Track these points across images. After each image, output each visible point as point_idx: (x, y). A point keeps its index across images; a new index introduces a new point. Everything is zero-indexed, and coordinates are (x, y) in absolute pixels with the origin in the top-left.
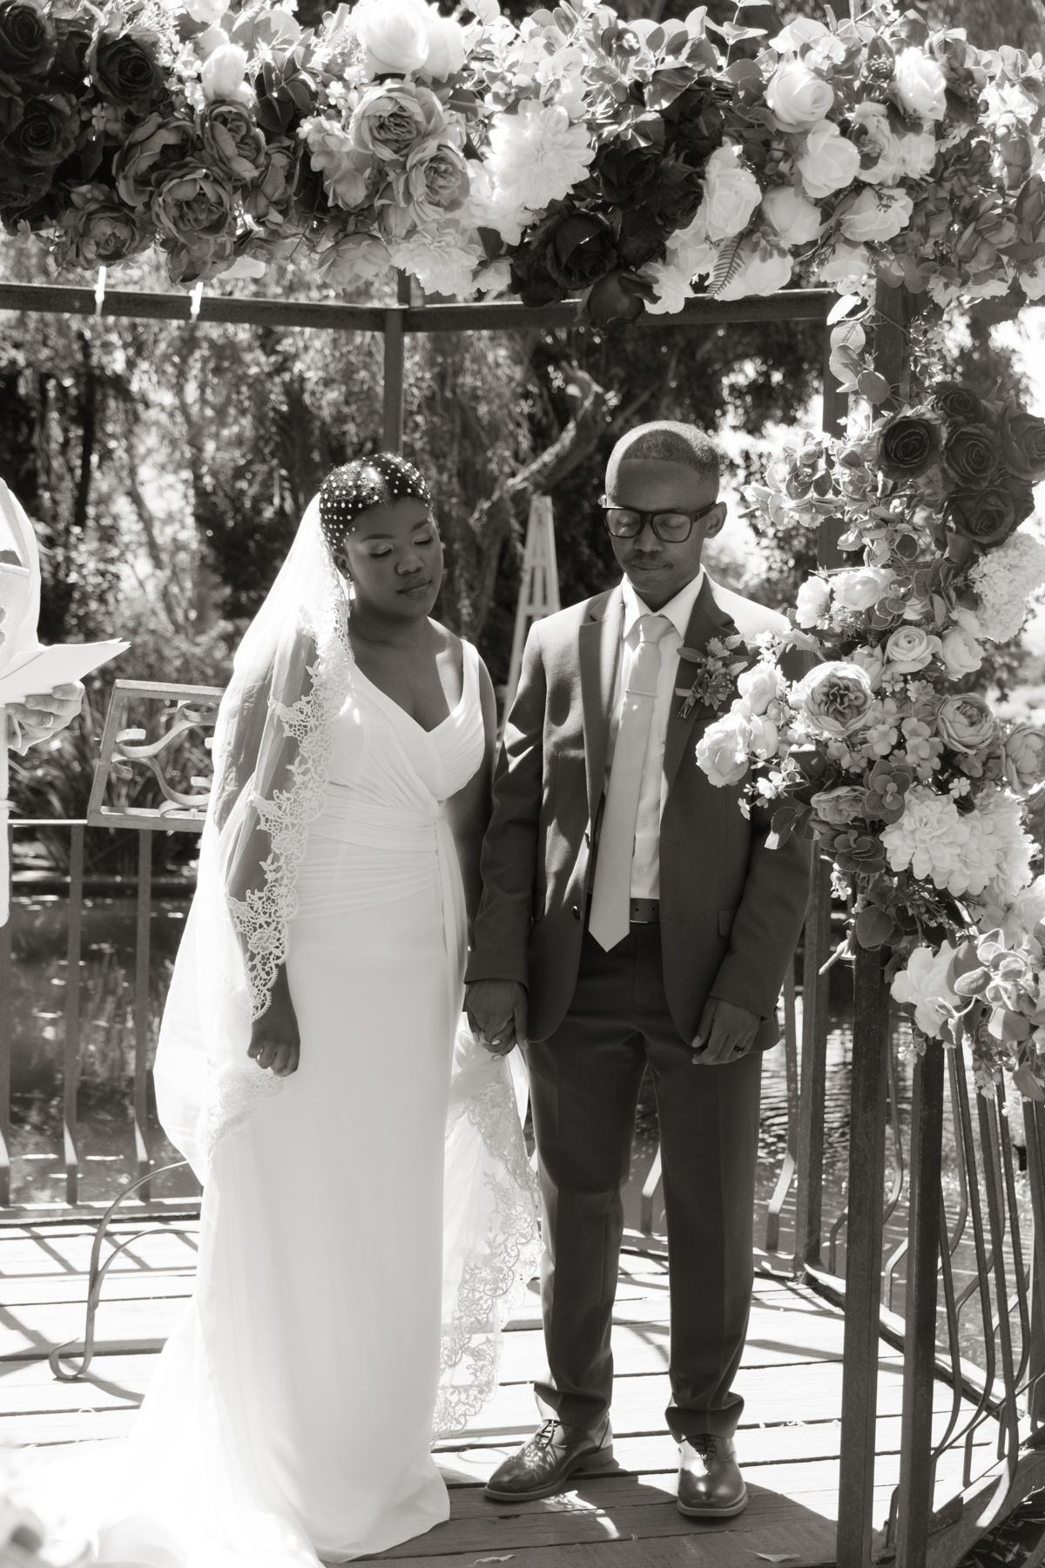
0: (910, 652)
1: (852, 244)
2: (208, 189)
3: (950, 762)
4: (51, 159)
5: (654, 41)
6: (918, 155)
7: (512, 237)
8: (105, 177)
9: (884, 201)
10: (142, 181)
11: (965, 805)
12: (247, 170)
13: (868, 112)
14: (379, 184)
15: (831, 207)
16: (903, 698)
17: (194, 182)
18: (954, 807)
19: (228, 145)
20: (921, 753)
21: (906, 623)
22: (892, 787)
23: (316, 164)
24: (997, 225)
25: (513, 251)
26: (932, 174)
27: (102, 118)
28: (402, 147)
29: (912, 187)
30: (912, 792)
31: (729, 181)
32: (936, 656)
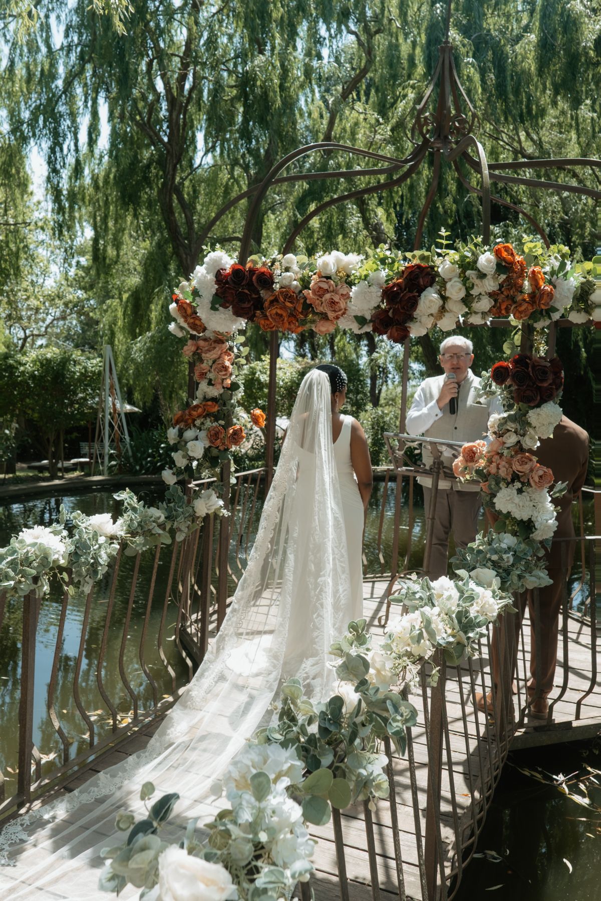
0: (511, 439)
1: (476, 313)
3: (515, 477)
5: (414, 257)
6: (490, 285)
7: (368, 317)
8: (262, 308)
9: (479, 299)
11: (520, 491)
13: (469, 273)
14: (322, 305)
15: (465, 302)
16: (501, 455)
18: (515, 492)
19: (284, 298)
20: (504, 472)
21: (508, 431)
22: (493, 483)
23: (308, 302)
24: (520, 305)
25: (371, 321)
26: (500, 289)
28: (321, 296)
29: (491, 295)
30: (502, 485)
31: (430, 297)
32: (519, 442)
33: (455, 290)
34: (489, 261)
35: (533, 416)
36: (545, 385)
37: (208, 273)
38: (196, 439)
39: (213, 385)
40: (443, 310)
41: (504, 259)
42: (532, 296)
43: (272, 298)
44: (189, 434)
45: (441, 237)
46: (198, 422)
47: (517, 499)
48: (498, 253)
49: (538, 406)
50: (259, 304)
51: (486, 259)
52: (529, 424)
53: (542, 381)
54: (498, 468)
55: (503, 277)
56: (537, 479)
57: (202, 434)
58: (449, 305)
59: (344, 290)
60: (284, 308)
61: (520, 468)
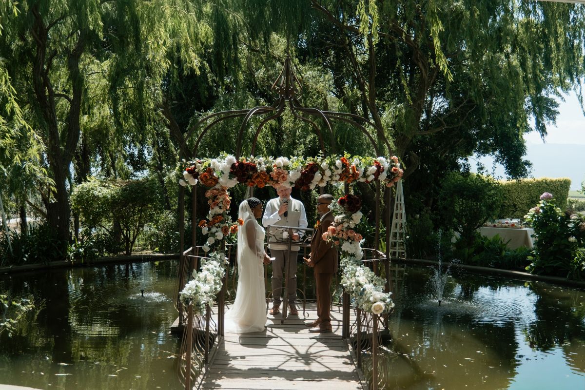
0: (346, 225)
2: (260, 180)
3: (349, 238)
4: (245, 177)
5: (310, 160)
6: (340, 171)
7: (294, 182)
8: (251, 179)
9: (336, 176)
10: (254, 179)
11: (351, 243)
12: (264, 178)
13: (333, 167)
14: (278, 178)
15: (330, 177)
16: (343, 231)
17: (259, 179)
18: (349, 244)
19: (262, 175)
20: (345, 237)
21: (344, 222)
22: (341, 241)
23: (272, 176)
25: (294, 184)
26: (342, 173)
27: (251, 173)
28: (279, 175)
29: (340, 175)
30: (344, 241)
31: (318, 176)
32: (348, 226)
33: (328, 173)
34: (339, 163)
35: (354, 216)
36: (358, 205)
37: (228, 164)
38: (217, 232)
39: (221, 209)
40: (322, 179)
41: (345, 163)
42: (353, 174)
43: (257, 175)
44: (214, 230)
45: (320, 153)
46: (217, 225)
47: (350, 246)
48: (342, 161)
49: (355, 212)
50: (250, 177)
51: (338, 162)
52: (352, 219)
53: (357, 204)
54: (343, 236)
55: (344, 169)
56: (357, 238)
57: (219, 229)
58: (324, 178)
59: (286, 172)
60: (262, 179)
61: (351, 235)
